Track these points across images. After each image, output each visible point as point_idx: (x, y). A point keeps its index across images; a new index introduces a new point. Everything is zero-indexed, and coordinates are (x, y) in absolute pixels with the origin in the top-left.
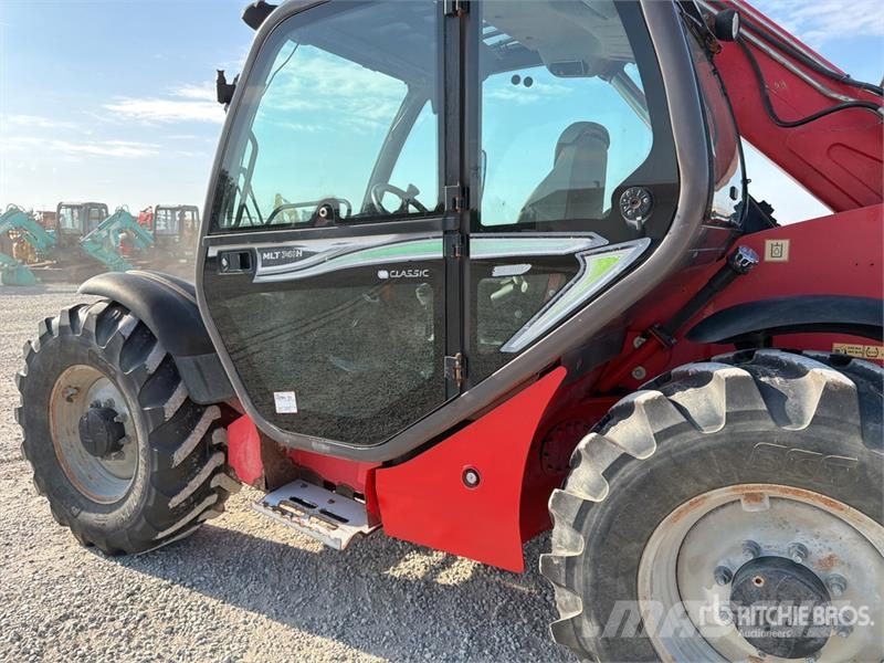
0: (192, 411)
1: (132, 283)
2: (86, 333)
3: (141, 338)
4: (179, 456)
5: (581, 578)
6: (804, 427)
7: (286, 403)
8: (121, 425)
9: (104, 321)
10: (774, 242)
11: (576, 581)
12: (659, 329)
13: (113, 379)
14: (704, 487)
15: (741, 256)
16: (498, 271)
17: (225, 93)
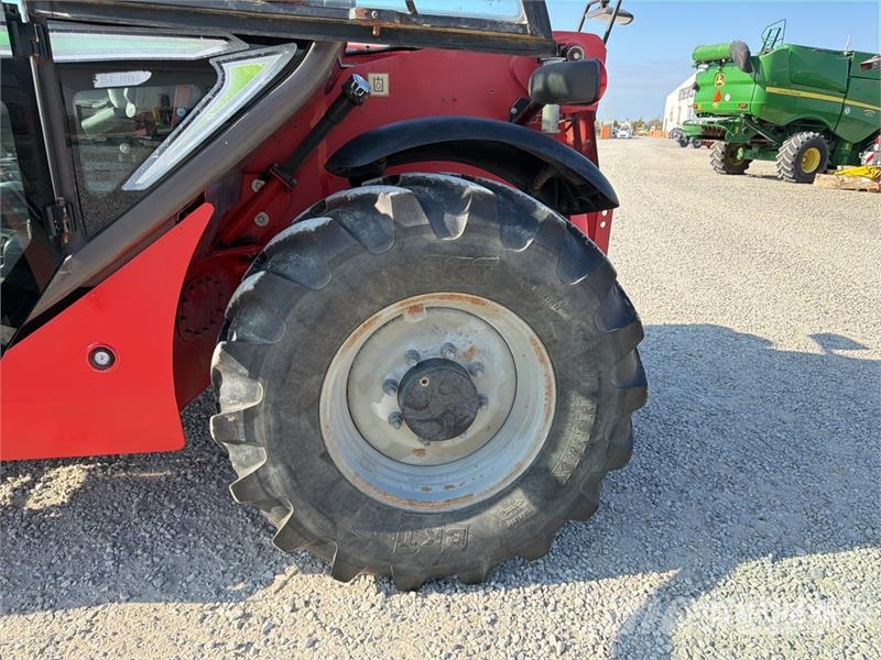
5: (263, 427)
6: (459, 235)
10: (376, 76)
11: (256, 432)
12: (280, 168)
14: (377, 307)
15: (356, 85)
16: (101, 80)
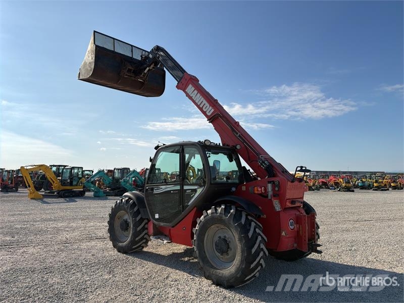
0: (142, 220)
1: (133, 194)
2: (124, 203)
3: (134, 204)
4: (139, 229)
7: (157, 216)
8: (128, 224)
9: (127, 201)
13: (128, 213)
16: (187, 191)
17: (151, 160)
